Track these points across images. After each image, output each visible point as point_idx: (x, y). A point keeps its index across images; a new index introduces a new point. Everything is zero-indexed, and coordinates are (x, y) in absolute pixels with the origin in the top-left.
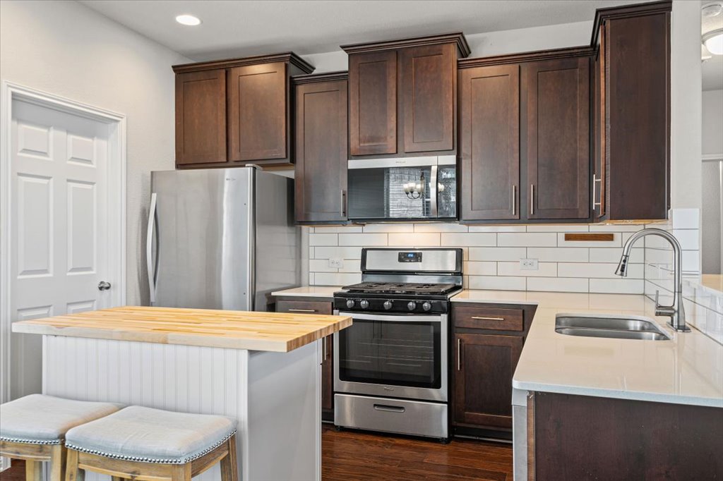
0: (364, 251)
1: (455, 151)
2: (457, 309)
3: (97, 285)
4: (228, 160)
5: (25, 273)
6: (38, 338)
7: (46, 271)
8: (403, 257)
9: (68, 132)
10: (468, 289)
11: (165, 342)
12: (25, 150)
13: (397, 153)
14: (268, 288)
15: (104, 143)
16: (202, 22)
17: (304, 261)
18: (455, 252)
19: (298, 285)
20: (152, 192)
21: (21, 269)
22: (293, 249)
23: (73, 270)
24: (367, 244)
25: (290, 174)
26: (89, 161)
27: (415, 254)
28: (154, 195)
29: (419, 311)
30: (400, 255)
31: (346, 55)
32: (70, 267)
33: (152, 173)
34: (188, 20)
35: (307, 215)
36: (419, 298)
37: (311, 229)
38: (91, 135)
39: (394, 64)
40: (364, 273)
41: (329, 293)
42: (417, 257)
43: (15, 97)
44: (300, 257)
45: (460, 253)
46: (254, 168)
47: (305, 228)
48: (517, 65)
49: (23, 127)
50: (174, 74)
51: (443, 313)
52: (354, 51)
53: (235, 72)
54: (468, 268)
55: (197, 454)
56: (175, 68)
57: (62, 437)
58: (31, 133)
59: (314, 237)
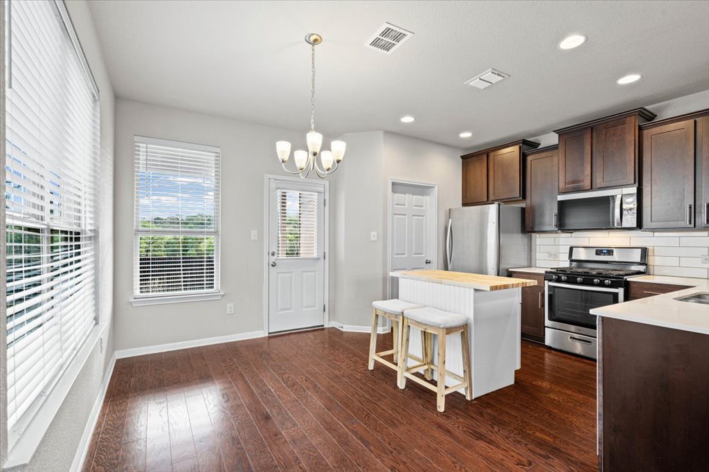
0: (571, 249)
1: (637, 185)
2: (632, 285)
3: (425, 261)
4: (488, 200)
5: (397, 254)
6: (397, 278)
7: (404, 254)
8: (599, 252)
9: (413, 195)
10: (653, 275)
11: (441, 283)
12: (397, 204)
13: (591, 188)
14: (507, 267)
15: (428, 198)
16: (473, 134)
17: (533, 253)
18: (640, 250)
19: (530, 266)
20: (450, 218)
21: (395, 253)
22: (526, 247)
23: (415, 254)
24: (573, 244)
25: (523, 205)
26: (422, 206)
27: (608, 250)
28: (450, 220)
29: (602, 284)
30: (596, 251)
31: (557, 135)
32: (414, 253)
33: (450, 210)
34: (466, 135)
35: (532, 228)
36: (602, 277)
37: (538, 235)
38: (422, 194)
39: (590, 135)
40: (571, 261)
41: (542, 271)
42: (610, 252)
43: (393, 184)
44: (531, 251)
45: (644, 251)
46: (499, 204)
47: (533, 235)
48: (693, 121)
49: (397, 195)
50: (461, 160)
51: (620, 287)
52: (561, 133)
53: (491, 155)
54: (651, 260)
55: (448, 326)
56: (462, 157)
57: (403, 313)
58: (399, 197)
59: (539, 240)
